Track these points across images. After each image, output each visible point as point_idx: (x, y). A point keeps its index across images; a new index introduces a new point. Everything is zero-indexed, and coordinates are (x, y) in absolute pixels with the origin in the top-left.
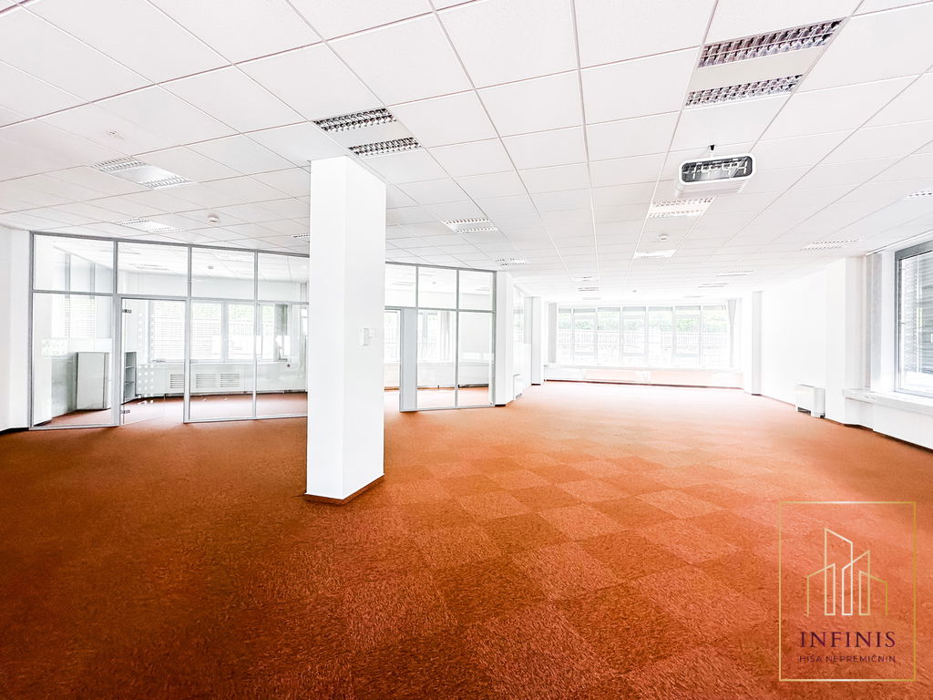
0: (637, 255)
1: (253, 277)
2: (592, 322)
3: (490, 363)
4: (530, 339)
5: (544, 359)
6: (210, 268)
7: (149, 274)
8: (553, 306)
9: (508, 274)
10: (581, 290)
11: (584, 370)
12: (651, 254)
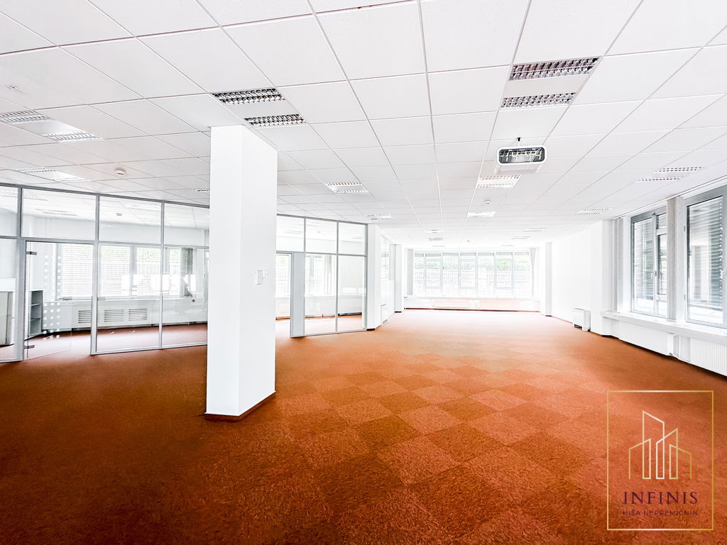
0: (470, 214)
1: (159, 224)
2: (438, 263)
3: (363, 295)
4: (394, 276)
5: (404, 292)
6: (119, 215)
7: (57, 218)
8: (410, 251)
9: (376, 226)
10: (430, 239)
11: (433, 300)
12: (480, 214)
